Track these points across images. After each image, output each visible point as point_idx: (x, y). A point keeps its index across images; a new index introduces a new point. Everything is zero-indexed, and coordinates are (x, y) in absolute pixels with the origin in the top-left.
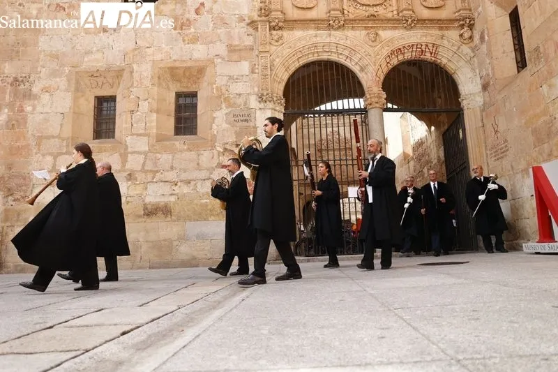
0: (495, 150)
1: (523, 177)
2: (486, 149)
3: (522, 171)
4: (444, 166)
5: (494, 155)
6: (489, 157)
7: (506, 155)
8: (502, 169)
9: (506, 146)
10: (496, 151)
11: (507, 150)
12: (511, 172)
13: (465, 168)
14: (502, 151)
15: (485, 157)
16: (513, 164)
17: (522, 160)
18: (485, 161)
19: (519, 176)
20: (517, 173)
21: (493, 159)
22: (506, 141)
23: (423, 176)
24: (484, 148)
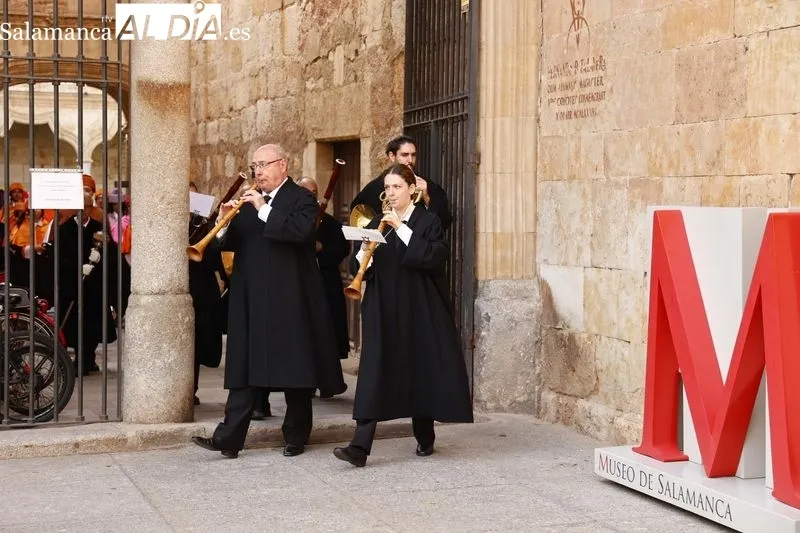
0: (565, 80)
1: (632, 205)
2: (539, 69)
3: (635, 183)
4: (400, 66)
5: (559, 94)
6: (546, 96)
7: (594, 113)
8: (577, 153)
9: (599, 82)
10: (567, 87)
11: (600, 97)
12: (601, 175)
13: (463, 118)
14: (587, 91)
15: (532, 97)
16: (612, 149)
17: (638, 147)
18: (531, 108)
19: (622, 195)
20: (618, 185)
21: (556, 108)
22: (600, 64)
23: (329, 77)
24: (533, 62)
